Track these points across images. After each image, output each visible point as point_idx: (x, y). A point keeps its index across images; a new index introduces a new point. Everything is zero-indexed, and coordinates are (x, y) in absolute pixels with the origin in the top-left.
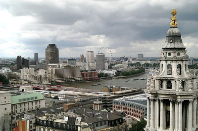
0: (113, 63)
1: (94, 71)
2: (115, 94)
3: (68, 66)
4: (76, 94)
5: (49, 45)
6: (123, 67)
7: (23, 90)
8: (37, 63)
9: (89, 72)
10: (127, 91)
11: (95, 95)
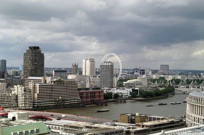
1: (99, 89)
2: (143, 126)
3: (59, 82)
4: (82, 126)
5: (30, 47)
6: (141, 84)
7: (14, 119)
8: (6, 75)
9: (91, 90)
10: (161, 122)
11: (112, 127)
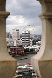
0: (36, 39)
9: (17, 47)
